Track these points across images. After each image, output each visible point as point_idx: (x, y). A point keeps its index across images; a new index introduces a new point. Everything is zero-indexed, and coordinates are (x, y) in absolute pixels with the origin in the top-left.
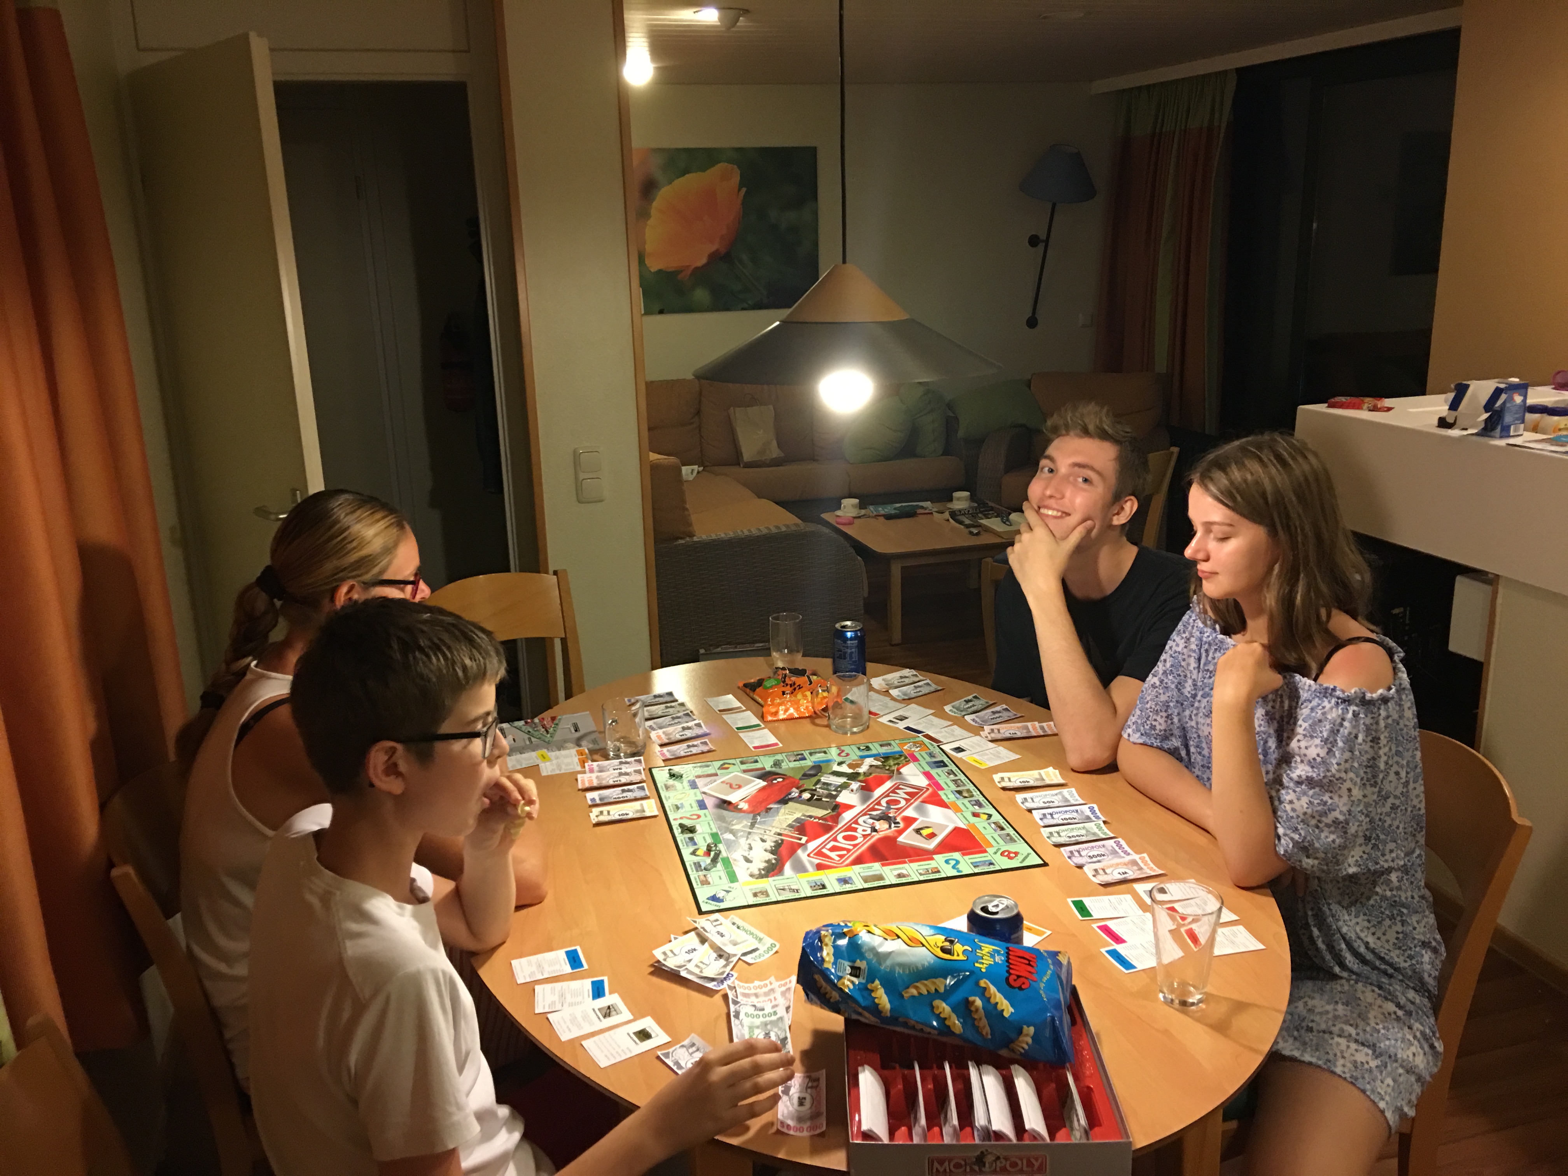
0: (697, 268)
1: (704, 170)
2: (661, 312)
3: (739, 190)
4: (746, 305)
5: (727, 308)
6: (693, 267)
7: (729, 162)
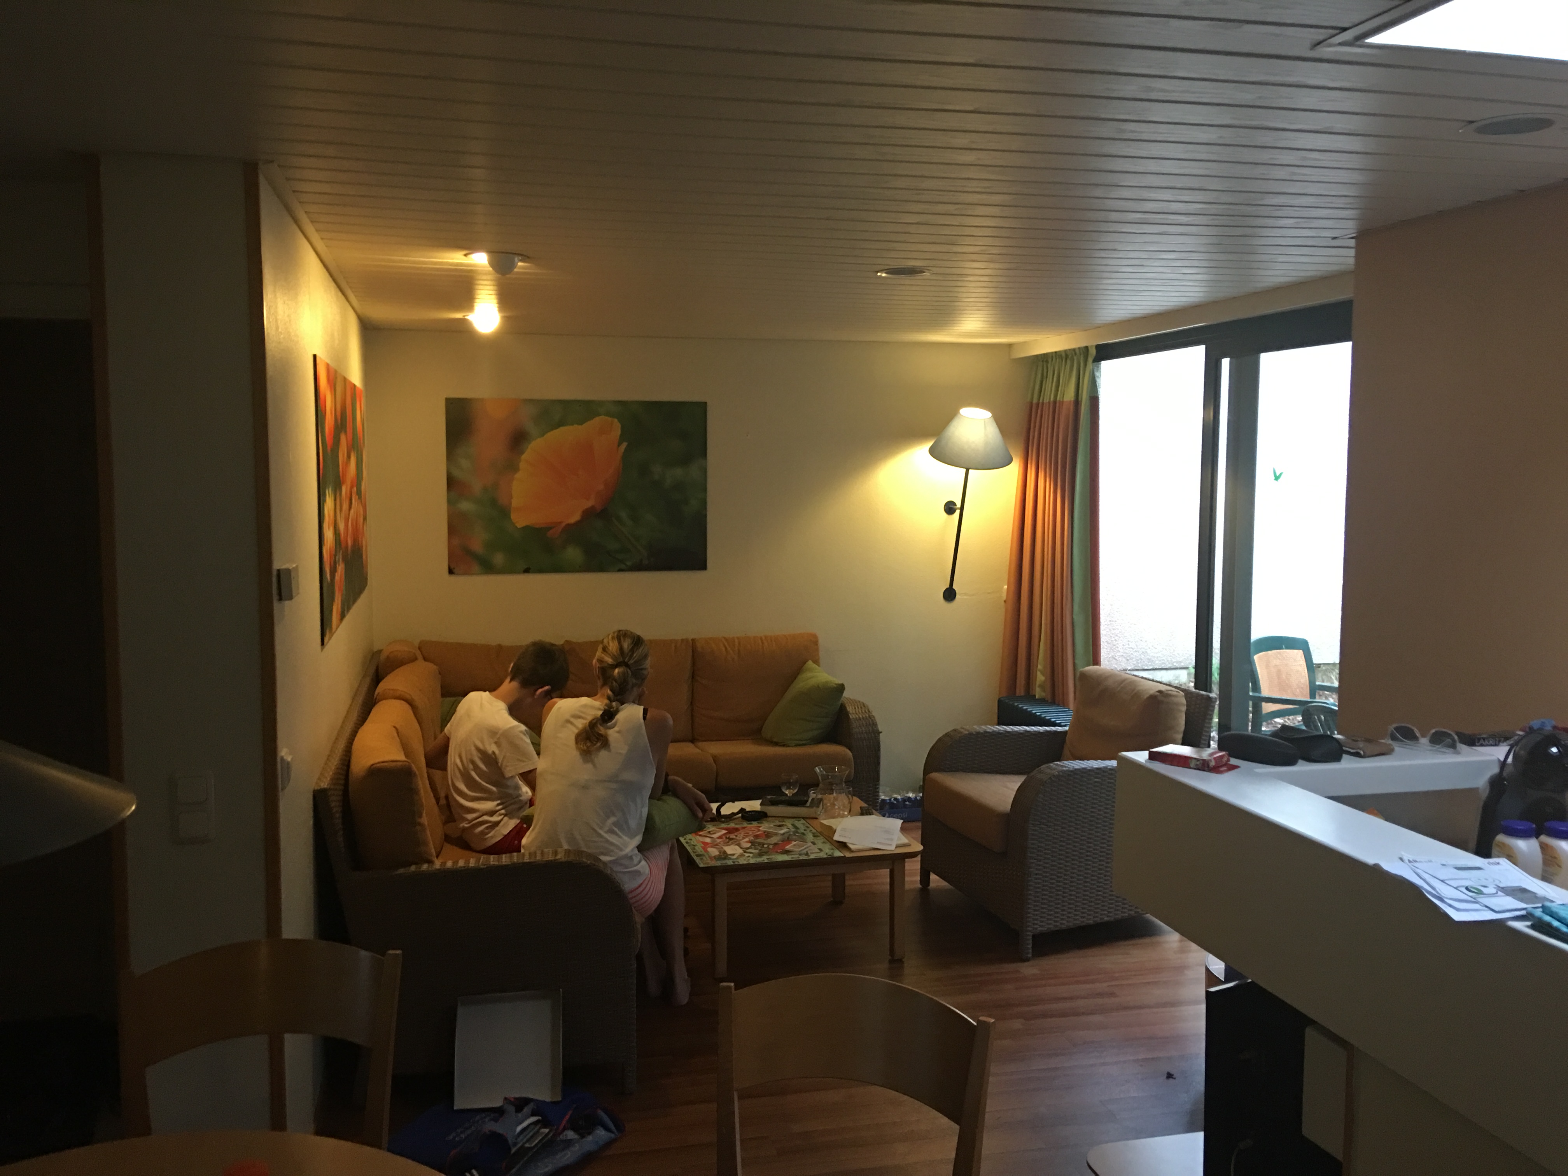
0: (568, 525)
1: (581, 423)
2: (527, 571)
3: (619, 445)
4: (623, 566)
5: (601, 568)
6: (563, 525)
7: (608, 414)
